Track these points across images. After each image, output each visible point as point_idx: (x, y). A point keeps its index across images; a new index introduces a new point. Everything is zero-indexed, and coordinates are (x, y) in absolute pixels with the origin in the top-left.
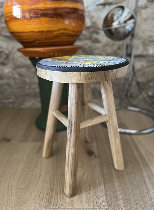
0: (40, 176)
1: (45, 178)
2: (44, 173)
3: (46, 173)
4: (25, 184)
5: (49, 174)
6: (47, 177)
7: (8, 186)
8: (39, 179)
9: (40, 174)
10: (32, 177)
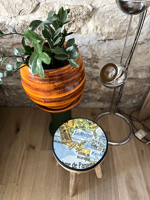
0: (56, 181)
1: (58, 182)
2: (58, 179)
3: (59, 179)
4: (49, 187)
5: (61, 180)
6: (59, 182)
7: (40, 187)
8: (55, 183)
9: (56, 179)
10: (52, 181)
